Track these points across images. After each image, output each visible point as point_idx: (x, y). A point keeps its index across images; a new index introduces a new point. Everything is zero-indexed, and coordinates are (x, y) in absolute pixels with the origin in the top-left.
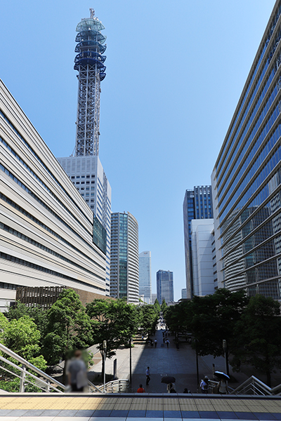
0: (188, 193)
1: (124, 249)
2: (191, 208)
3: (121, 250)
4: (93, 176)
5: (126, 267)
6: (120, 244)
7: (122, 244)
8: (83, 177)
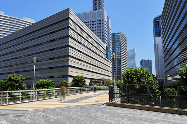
0: (155, 19)
1: (119, 53)
2: (157, 27)
3: (117, 53)
4: (103, 20)
5: (120, 63)
6: (116, 50)
7: (118, 50)
8: (98, 21)
